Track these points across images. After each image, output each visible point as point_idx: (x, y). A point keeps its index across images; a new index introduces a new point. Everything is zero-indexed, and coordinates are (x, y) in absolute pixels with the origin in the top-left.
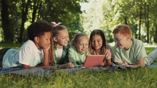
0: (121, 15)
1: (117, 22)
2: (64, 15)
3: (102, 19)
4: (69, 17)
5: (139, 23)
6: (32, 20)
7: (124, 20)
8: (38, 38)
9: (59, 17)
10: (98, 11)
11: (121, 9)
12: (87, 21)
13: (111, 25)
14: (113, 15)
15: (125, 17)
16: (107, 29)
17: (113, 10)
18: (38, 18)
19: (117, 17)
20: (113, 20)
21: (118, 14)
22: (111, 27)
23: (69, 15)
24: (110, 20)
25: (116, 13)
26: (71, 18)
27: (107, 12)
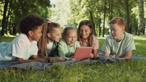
0: (87, 9)
1: (83, 15)
2: (34, 8)
3: (69, 13)
4: (39, 10)
5: (103, 17)
6: (4, 13)
7: (90, 14)
8: (32, 32)
9: (30, 11)
10: (66, 5)
11: (88, 4)
12: (55, 15)
13: (78, 19)
14: (80, 10)
15: (91, 11)
16: (74, 22)
17: (80, 5)
18: (9, 11)
19: (83, 11)
20: (80, 14)
21: (85, 9)
22: (78, 20)
23: (39, 9)
24: (77, 14)
25: (83, 7)
26: (41, 12)
27: (74, 6)
